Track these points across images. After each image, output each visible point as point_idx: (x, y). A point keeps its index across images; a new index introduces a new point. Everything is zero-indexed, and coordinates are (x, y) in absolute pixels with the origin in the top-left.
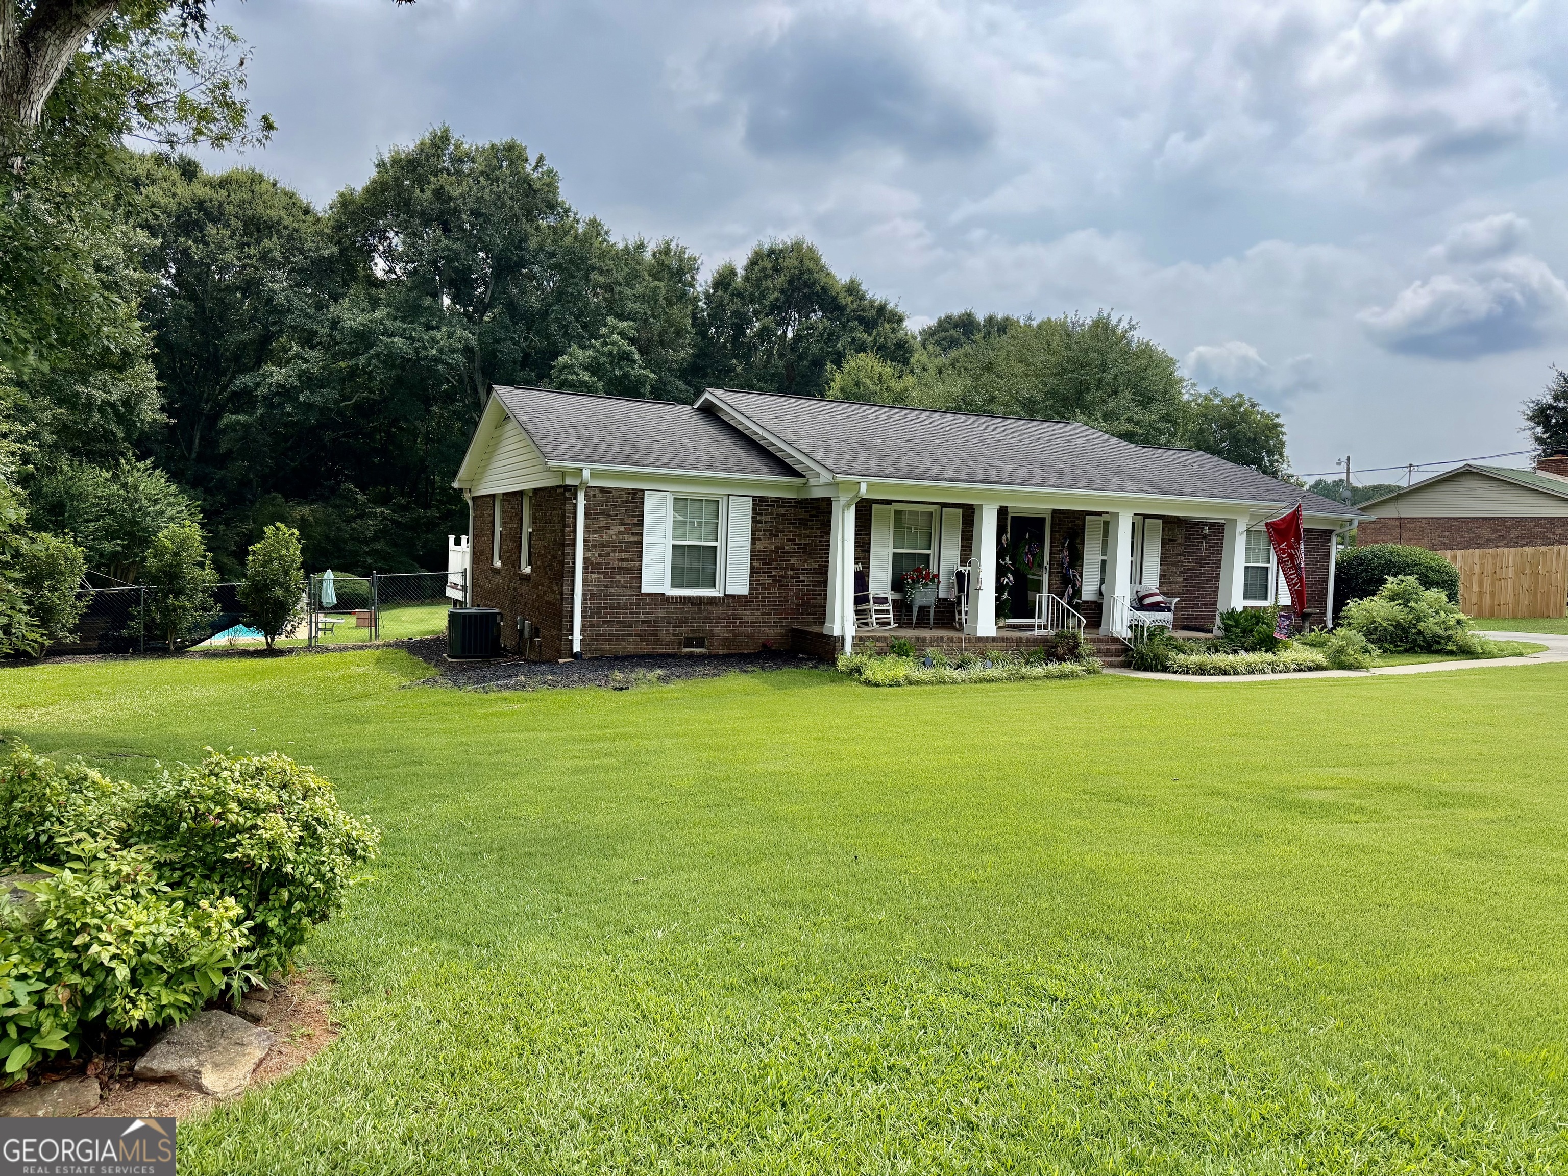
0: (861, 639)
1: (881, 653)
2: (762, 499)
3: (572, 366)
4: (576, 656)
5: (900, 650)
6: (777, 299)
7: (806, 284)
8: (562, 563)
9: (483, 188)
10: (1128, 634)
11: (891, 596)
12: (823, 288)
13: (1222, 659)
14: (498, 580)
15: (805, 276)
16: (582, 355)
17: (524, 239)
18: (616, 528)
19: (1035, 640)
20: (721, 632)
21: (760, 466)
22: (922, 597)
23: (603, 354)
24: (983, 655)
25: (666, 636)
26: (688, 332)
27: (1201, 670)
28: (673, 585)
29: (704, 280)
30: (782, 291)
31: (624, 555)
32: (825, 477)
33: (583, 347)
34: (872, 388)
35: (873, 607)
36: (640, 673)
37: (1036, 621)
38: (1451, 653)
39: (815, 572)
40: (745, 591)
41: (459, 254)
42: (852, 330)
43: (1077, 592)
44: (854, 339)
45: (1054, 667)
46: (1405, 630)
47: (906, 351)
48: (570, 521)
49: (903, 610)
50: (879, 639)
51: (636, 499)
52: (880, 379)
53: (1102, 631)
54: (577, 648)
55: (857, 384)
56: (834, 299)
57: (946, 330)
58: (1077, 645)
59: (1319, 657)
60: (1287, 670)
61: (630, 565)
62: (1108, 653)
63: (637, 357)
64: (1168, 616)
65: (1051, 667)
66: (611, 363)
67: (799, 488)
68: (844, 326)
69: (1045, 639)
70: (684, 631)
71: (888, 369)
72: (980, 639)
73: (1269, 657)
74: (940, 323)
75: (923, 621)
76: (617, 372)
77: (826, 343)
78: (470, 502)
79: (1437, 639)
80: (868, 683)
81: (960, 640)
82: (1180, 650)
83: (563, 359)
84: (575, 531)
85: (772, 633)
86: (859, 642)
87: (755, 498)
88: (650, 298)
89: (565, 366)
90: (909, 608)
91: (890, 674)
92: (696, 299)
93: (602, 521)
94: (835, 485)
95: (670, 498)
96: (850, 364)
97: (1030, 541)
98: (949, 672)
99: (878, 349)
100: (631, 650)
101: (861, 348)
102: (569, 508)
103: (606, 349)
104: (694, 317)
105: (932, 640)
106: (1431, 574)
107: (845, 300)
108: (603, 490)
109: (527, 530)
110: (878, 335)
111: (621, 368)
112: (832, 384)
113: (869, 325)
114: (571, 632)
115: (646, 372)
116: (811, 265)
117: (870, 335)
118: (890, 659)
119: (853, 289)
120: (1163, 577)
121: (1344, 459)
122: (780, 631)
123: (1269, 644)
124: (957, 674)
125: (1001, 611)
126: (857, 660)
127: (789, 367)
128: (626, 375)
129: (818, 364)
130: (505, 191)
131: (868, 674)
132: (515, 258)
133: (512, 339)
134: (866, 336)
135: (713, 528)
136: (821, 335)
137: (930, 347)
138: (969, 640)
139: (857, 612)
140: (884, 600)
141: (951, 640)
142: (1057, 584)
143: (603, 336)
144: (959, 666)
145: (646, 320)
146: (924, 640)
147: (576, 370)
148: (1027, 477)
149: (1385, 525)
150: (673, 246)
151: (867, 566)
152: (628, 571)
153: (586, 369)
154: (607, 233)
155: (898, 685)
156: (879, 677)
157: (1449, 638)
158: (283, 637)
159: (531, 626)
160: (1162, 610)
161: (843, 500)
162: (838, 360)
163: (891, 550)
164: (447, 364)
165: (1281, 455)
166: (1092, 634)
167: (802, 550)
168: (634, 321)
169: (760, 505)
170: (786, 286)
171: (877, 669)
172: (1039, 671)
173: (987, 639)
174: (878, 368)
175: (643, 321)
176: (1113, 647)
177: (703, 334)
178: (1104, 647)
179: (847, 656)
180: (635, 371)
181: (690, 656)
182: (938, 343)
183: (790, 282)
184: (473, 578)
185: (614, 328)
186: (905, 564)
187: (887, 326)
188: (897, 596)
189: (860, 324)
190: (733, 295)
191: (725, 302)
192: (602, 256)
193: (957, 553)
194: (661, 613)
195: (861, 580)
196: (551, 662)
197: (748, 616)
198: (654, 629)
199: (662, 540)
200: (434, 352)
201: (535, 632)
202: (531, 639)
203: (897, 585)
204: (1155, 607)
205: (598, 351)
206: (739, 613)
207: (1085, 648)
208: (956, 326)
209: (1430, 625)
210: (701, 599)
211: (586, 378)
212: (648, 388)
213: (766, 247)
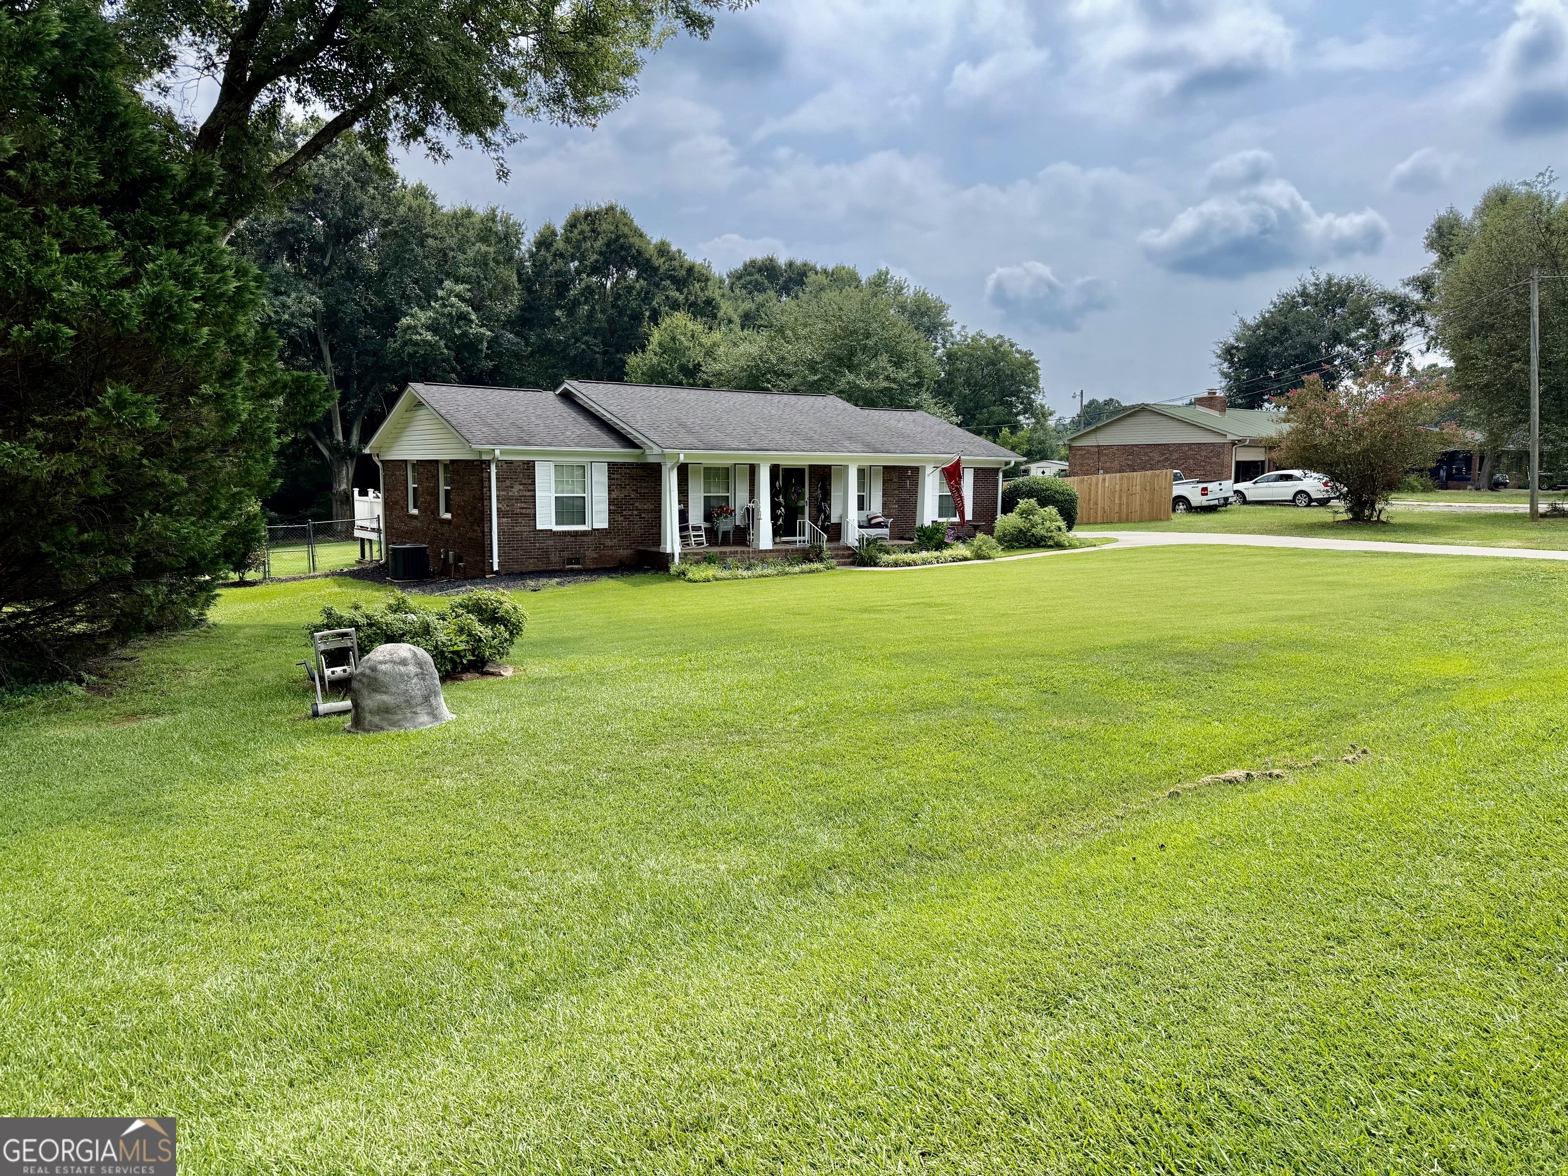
0: (685, 554)
1: (697, 562)
2: (615, 464)
3: (415, 327)
4: (496, 573)
5: (710, 560)
6: (597, 261)
7: (622, 247)
8: (482, 512)
9: (323, 165)
10: (857, 544)
11: (703, 525)
12: (638, 251)
13: (909, 557)
14: (415, 523)
15: (622, 240)
16: (423, 316)
17: (360, 207)
18: (517, 487)
19: (797, 550)
20: (590, 554)
21: (611, 442)
22: (725, 525)
23: (443, 315)
24: (763, 561)
25: (554, 557)
26: (515, 288)
27: (896, 564)
28: (557, 523)
29: (527, 243)
30: (601, 253)
31: (523, 505)
32: (657, 450)
33: (422, 308)
34: (686, 343)
35: (692, 533)
36: (543, 581)
37: (798, 538)
38: (1051, 547)
39: (653, 511)
40: (605, 525)
41: (303, 226)
42: (665, 289)
43: (828, 518)
44: (667, 297)
45: (805, 567)
46: (1025, 534)
47: (714, 308)
48: (486, 484)
49: (711, 534)
50: (696, 554)
51: (529, 468)
52: (693, 336)
53: (841, 543)
54: (496, 568)
55: (674, 339)
56: (648, 261)
57: (750, 274)
58: (821, 551)
59: (968, 553)
60: (946, 562)
61: (528, 511)
62: (843, 556)
63: (473, 317)
64: (886, 531)
65: (804, 566)
66: (451, 322)
67: (638, 456)
68: (657, 285)
69: (804, 550)
70: (566, 554)
71: (698, 327)
72: (762, 551)
73: (937, 554)
74: (746, 267)
75: (725, 542)
76: (457, 332)
77: (643, 300)
78: (379, 464)
79: (1043, 538)
80: (690, 581)
81: (749, 552)
82: (888, 553)
83: (406, 321)
84: (490, 490)
85: (624, 553)
86: (684, 557)
87: (609, 463)
88: (482, 262)
89: (409, 327)
90: (716, 533)
91: (703, 575)
92: (522, 261)
93: (508, 483)
94: (663, 455)
95: (552, 465)
96: (665, 323)
97: (795, 485)
98: (740, 572)
99: (690, 306)
100: (531, 568)
101: (675, 306)
102: (485, 475)
103: (446, 311)
104: (519, 274)
105: (731, 553)
106: (1057, 496)
107: (658, 262)
108: (506, 462)
109: (443, 488)
110: (689, 293)
111: (459, 327)
112: (651, 339)
113: (680, 283)
114: (491, 557)
115: (483, 330)
116: (626, 230)
117: (681, 293)
118: (703, 566)
119: (663, 250)
120: (885, 505)
121: (1078, 393)
122: (630, 552)
123: (940, 546)
124: (745, 573)
125: (776, 532)
126: (683, 567)
127: (611, 321)
128: (465, 334)
129: (636, 318)
130: (343, 168)
131: (690, 575)
132: (352, 225)
133: (354, 300)
134: (678, 294)
135: (581, 485)
136: (639, 294)
137: (737, 291)
138: (755, 552)
139: (681, 537)
140: (699, 529)
141: (743, 552)
142: (814, 512)
143: (442, 298)
144: (748, 569)
145: (479, 283)
146: (725, 553)
147: (419, 330)
148: (788, 444)
149: (1088, 452)
150: (499, 212)
151: (687, 506)
152: (527, 515)
153: (428, 328)
154: (433, 198)
155: (709, 581)
156: (697, 577)
157: (1050, 538)
158: (252, 572)
159: (454, 556)
160: (882, 527)
161: (669, 465)
162: (655, 318)
163: (703, 495)
164: (299, 327)
165: (1037, 387)
166: (833, 545)
167: (643, 497)
168: (467, 283)
169: (613, 468)
170: (604, 249)
171: (695, 572)
172: (797, 569)
173: (766, 551)
174: (690, 325)
175: (475, 283)
176: (846, 553)
177: (529, 290)
178: (840, 552)
179: (676, 565)
180: (474, 330)
181: (572, 570)
182: (744, 287)
183: (608, 245)
184: (386, 522)
185: (451, 291)
186: (714, 503)
187: (697, 285)
188: (707, 525)
189: (673, 284)
190: (555, 255)
191: (549, 261)
192: (435, 225)
193: (747, 495)
194: (551, 543)
195: (683, 516)
196: (483, 577)
197: (608, 543)
198: (546, 552)
199: (548, 494)
200: (286, 316)
201: (458, 558)
202: (455, 564)
203: (708, 517)
204: (879, 525)
205: (437, 312)
206: (602, 541)
207: (826, 553)
208: (760, 270)
209: (1039, 531)
210: (576, 532)
211: (429, 338)
212: (485, 344)
213: (583, 210)
